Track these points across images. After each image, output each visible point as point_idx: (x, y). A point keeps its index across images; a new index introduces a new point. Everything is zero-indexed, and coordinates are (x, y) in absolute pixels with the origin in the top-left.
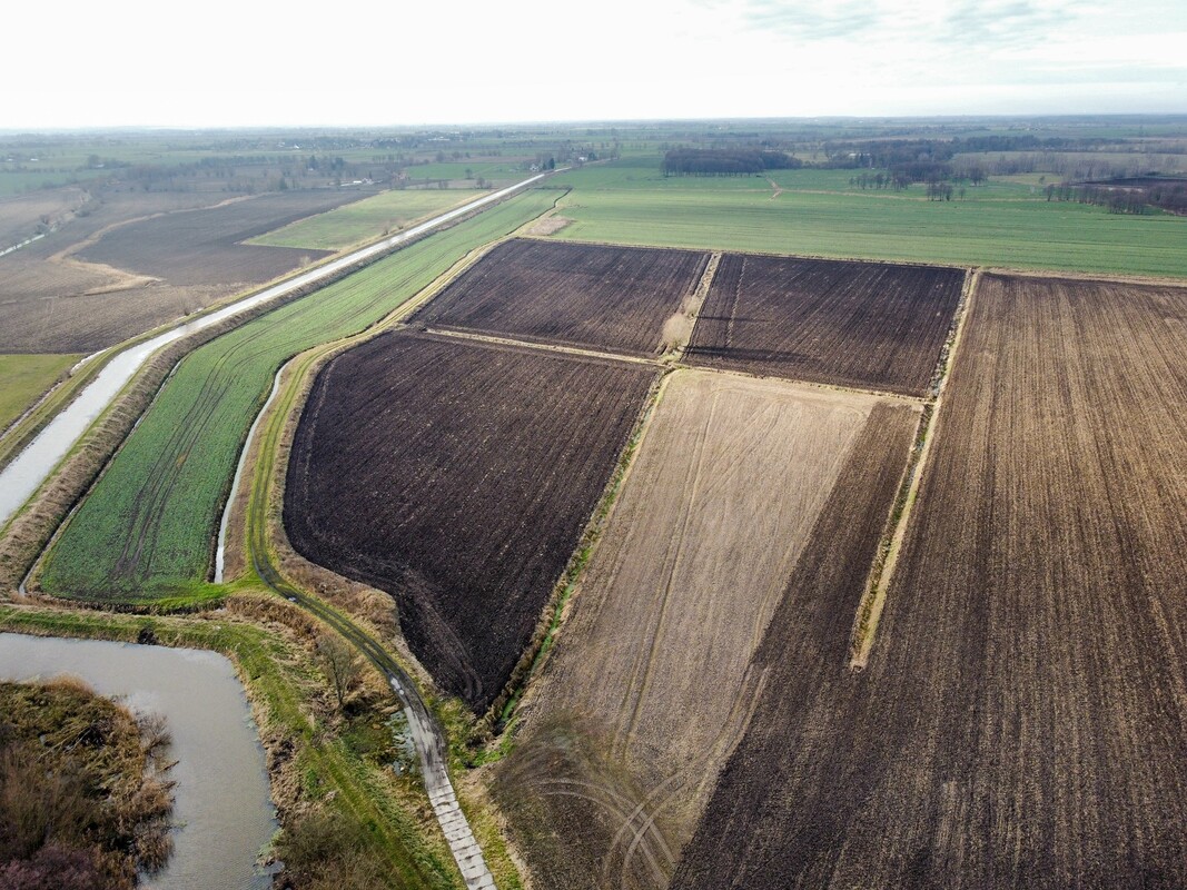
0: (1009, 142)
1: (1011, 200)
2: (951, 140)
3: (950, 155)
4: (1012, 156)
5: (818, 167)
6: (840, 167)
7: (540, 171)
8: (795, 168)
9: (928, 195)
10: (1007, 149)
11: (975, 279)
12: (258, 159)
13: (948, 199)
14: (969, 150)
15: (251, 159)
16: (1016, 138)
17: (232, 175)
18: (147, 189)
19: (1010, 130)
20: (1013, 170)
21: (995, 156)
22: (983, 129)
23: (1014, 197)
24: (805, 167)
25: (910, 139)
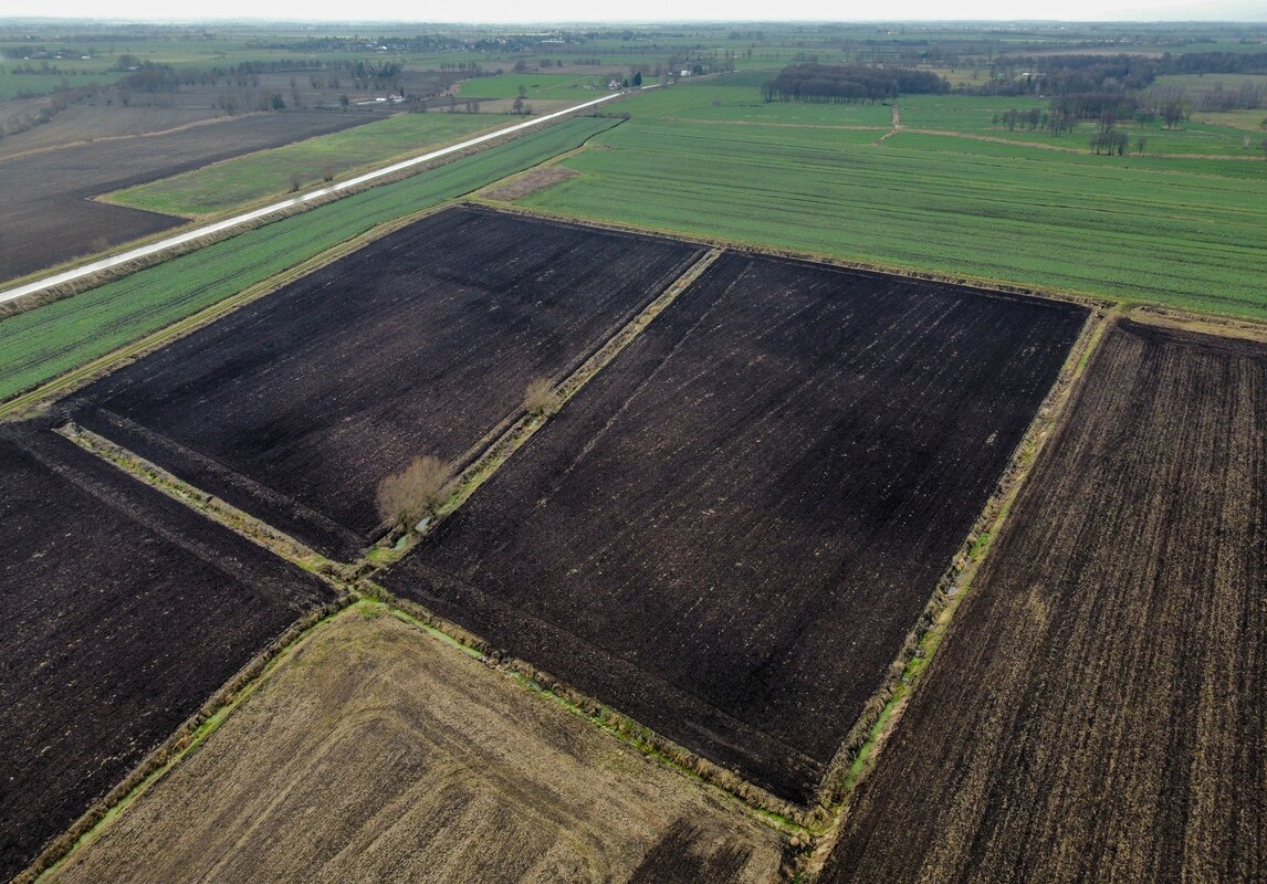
0: (1233, 62)
1: (1212, 157)
2: (1160, 56)
3: (1150, 79)
4: (1232, 83)
5: (971, 92)
6: (1000, 93)
7: (619, 89)
8: (940, 93)
9: (1092, 144)
10: (1230, 70)
11: (1101, 328)
12: (311, 63)
13: (1120, 152)
14: (1177, 72)
15: (303, 63)
16: (1245, 56)
17: (255, 85)
18: (126, 102)
19: (1242, 42)
20: (1228, 105)
21: (1210, 81)
22: (1206, 40)
23: (1217, 152)
24: (954, 92)
25: (1105, 53)
